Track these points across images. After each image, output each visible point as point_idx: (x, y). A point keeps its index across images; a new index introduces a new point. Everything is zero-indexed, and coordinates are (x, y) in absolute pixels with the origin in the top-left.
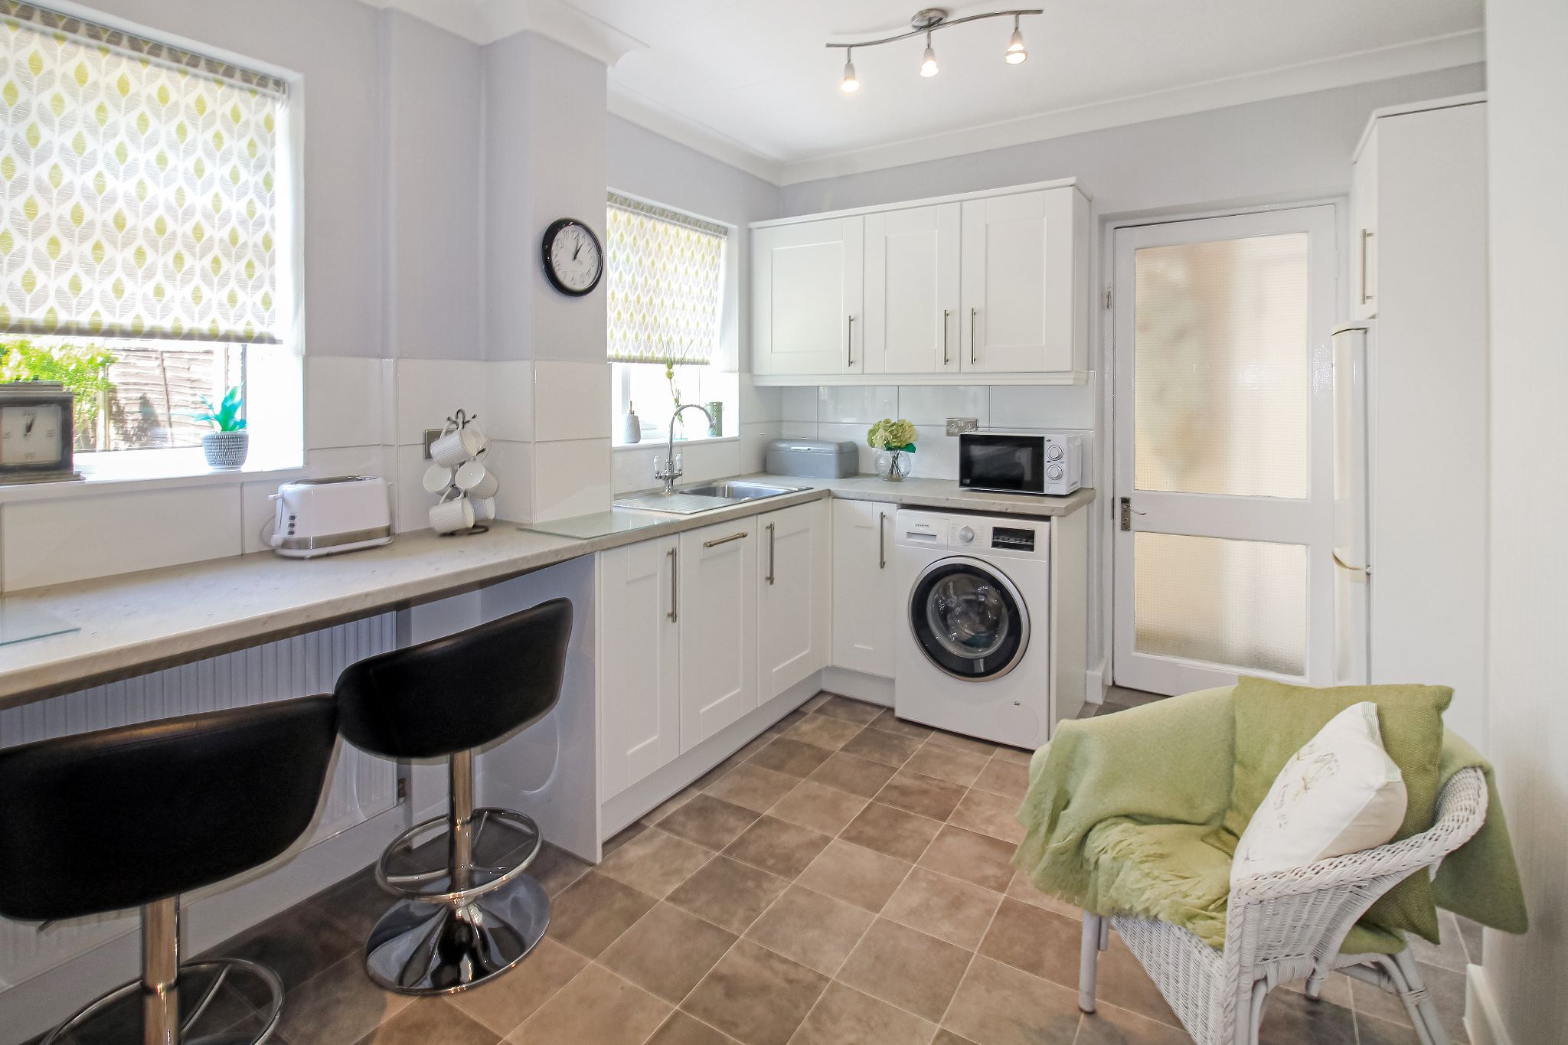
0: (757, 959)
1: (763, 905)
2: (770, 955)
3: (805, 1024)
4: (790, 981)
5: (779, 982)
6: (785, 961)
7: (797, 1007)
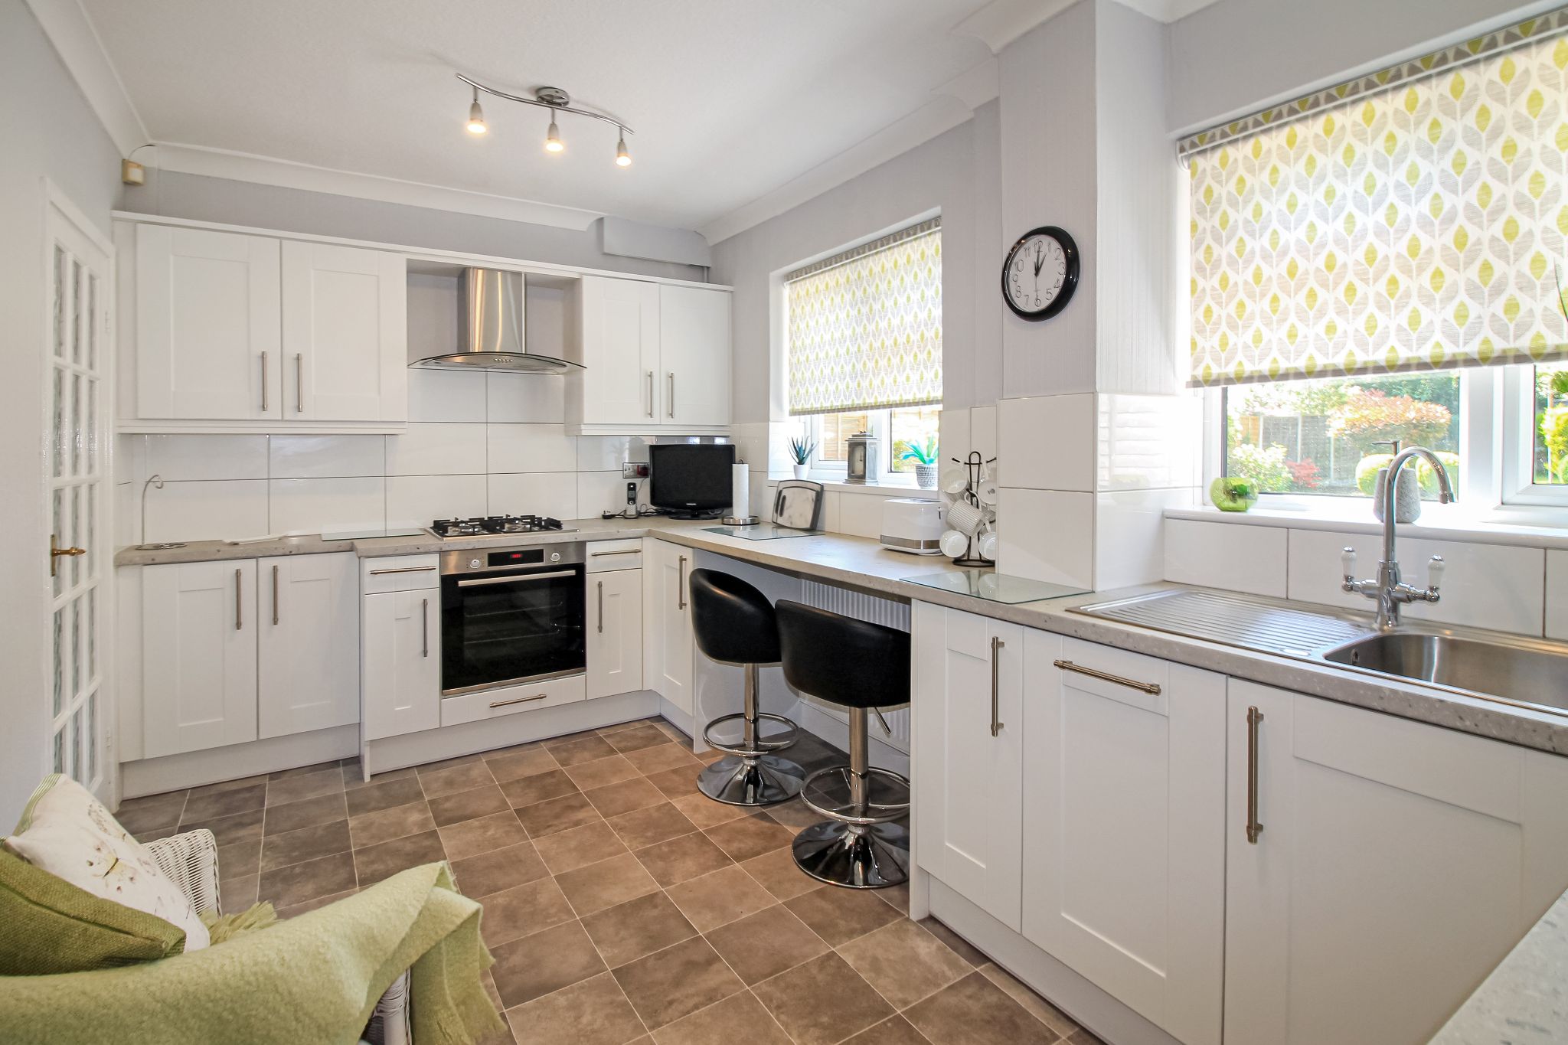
0: (715, 990)
1: (783, 1017)
2: (711, 1000)
3: (624, 997)
4: (671, 1003)
5: (677, 995)
6: (696, 1007)
7: (643, 998)
